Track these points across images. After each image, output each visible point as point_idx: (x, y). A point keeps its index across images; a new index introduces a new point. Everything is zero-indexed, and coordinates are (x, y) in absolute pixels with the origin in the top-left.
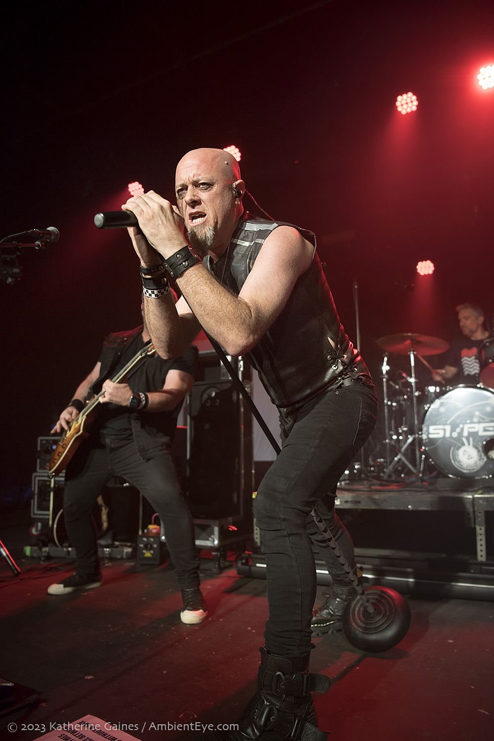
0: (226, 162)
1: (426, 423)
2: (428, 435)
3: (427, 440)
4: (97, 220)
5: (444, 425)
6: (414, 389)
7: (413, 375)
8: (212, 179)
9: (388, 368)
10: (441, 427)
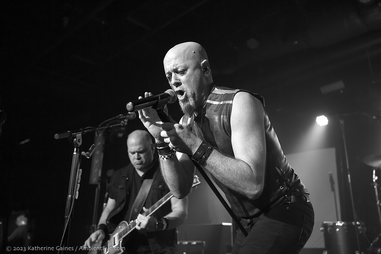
0: (193, 52)
4: (128, 107)
8: (185, 66)
9: (377, 178)
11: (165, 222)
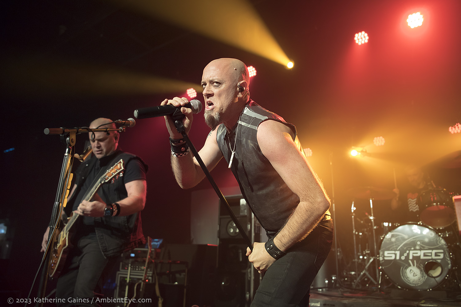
0: (235, 68)
1: (382, 249)
2: (383, 258)
3: (383, 261)
4: (135, 114)
5: (395, 250)
6: (373, 224)
7: (372, 214)
8: (222, 80)
9: (355, 209)
10: (393, 252)
11: (116, 208)
